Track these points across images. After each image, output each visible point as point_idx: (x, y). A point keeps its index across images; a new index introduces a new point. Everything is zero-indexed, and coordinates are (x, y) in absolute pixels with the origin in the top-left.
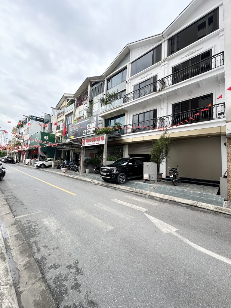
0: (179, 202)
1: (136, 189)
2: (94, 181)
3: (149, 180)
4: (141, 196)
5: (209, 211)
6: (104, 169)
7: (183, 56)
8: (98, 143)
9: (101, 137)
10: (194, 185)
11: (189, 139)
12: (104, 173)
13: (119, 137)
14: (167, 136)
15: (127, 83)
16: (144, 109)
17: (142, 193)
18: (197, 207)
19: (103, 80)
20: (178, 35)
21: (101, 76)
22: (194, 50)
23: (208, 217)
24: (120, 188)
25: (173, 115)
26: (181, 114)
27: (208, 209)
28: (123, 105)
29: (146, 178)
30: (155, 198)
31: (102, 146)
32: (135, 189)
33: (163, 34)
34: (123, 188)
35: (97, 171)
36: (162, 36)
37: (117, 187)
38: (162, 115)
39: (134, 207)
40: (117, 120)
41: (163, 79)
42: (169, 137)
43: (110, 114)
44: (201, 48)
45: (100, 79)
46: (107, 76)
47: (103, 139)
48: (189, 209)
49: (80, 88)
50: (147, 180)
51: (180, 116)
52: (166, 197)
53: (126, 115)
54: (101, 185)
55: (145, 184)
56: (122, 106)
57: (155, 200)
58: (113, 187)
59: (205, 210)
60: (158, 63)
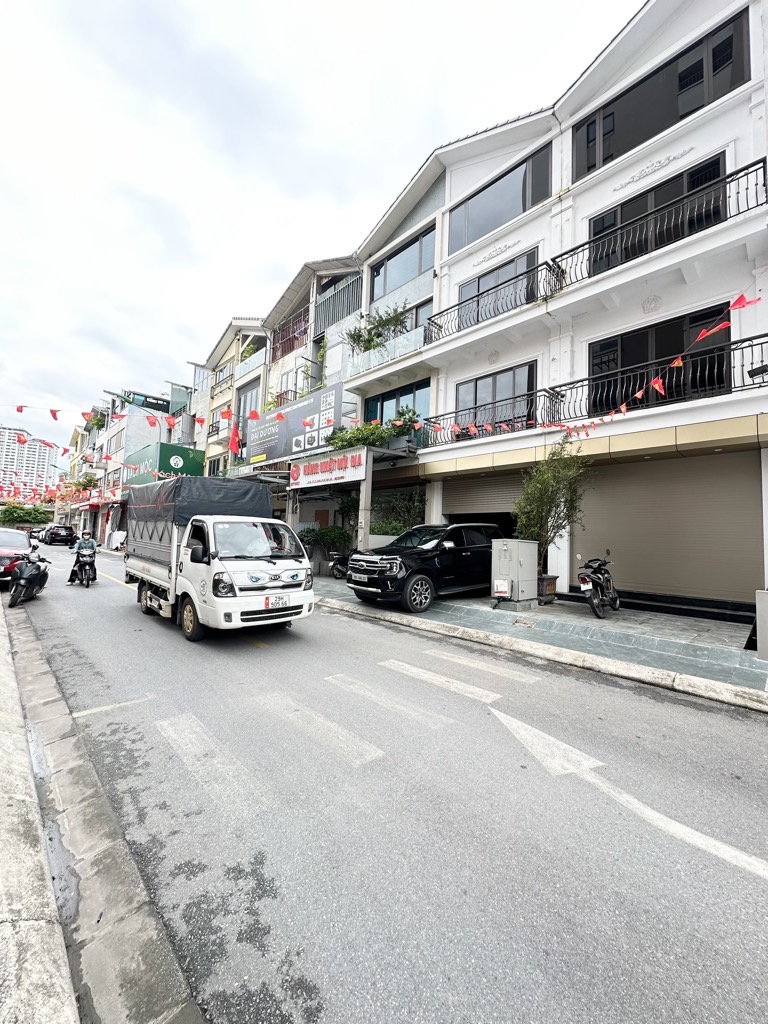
0: (611, 675)
1: (467, 629)
2: (327, 602)
3: (510, 600)
4: (483, 653)
5: (714, 704)
6: (359, 561)
7: (626, 178)
8: (342, 478)
9: (352, 457)
10: (665, 616)
11: (648, 460)
12: (362, 576)
13: (411, 455)
14: (571, 450)
15: (435, 275)
16: (492, 362)
17: (486, 642)
18: (673, 689)
19: (357, 269)
20: (609, 110)
21: (350, 258)
22: (662, 157)
23: (710, 726)
24: (412, 625)
25: (594, 380)
26: (619, 376)
28: (422, 350)
29: (501, 592)
30: (529, 659)
31: (356, 485)
32: (461, 629)
33: (556, 108)
34: (423, 626)
35: (339, 571)
36: (553, 114)
37: (405, 623)
38: (554, 380)
39: (457, 686)
40: (406, 401)
41: (557, 260)
42: (579, 455)
43: (380, 380)
44: (687, 149)
45: (348, 266)
46: (370, 256)
47: (356, 464)
48: (643, 698)
49: (283, 297)
50: (504, 599)
51: (616, 381)
52: (568, 656)
53: (433, 383)
54: (352, 615)
55: (497, 611)
56: (421, 353)
57: (531, 664)
58: (391, 622)
59: (700, 701)
60: (541, 205)
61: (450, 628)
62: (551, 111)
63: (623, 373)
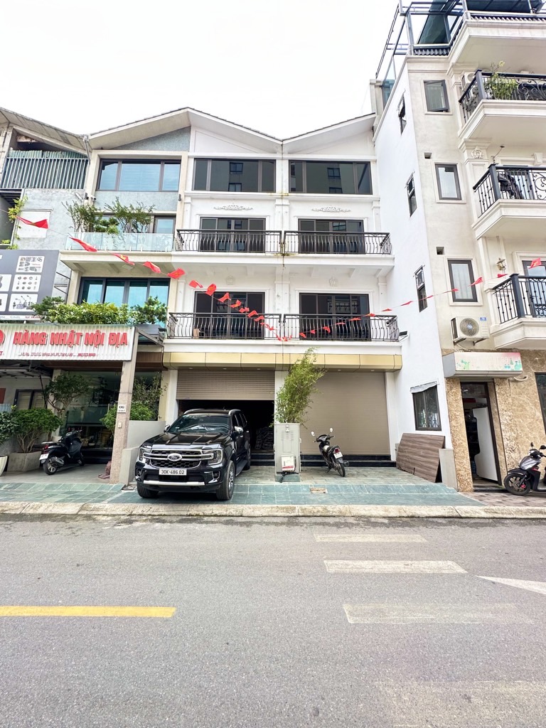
3: (293, 473)
7: (319, 206)
8: (94, 355)
9: (112, 335)
12: (178, 470)
15: (180, 200)
16: (229, 284)
17: (329, 514)
18: (461, 518)
19: (86, 154)
22: (337, 207)
24: (244, 514)
26: (317, 319)
27: (479, 518)
28: (173, 253)
29: (289, 467)
30: (373, 520)
32: (297, 507)
33: (284, 142)
34: (257, 513)
36: (282, 145)
38: (278, 309)
44: (348, 210)
46: (102, 149)
50: (289, 473)
53: (173, 283)
56: (170, 255)
58: (216, 516)
60: (269, 194)
61: (287, 508)
62: (281, 143)
63: (320, 317)
